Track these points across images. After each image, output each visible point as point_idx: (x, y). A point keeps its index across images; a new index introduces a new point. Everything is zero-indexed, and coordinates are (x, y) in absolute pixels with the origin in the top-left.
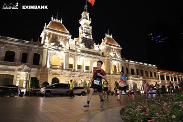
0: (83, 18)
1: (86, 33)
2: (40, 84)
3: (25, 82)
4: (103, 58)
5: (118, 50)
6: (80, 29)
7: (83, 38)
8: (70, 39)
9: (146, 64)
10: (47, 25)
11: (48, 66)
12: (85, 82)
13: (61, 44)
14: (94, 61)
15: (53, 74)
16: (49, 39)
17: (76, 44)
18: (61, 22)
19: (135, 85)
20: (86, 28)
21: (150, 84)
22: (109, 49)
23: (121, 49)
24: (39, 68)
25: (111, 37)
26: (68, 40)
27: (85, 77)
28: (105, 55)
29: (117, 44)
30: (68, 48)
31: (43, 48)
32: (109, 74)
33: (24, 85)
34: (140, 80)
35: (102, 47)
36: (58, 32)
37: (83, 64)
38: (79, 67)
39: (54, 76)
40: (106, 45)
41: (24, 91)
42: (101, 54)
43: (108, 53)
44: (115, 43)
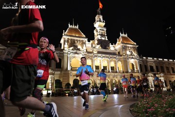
0: (97, 21)
1: (101, 35)
2: (64, 85)
3: (50, 84)
4: (120, 57)
5: (134, 48)
6: (95, 32)
7: (99, 40)
8: (87, 42)
9: (166, 60)
10: (65, 32)
11: (69, 68)
13: (78, 47)
14: (110, 61)
15: (74, 76)
16: (68, 44)
17: (92, 47)
18: (77, 27)
20: (101, 30)
22: (124, 48)
23: (137, 46)
24: (61, 71)
25: (126, 36)
26: (85, 43)
28: (121, 54)
29: (133, 42)
30: (85, 51)
31: (64, 53)
32: (127, 72)
33: (50, 87)
34: (161, 77)
35: (118, 46)
36: (76, 37)
37: (100, 64)
38: (97, 67)
39: (75, 78)
40: (122, 45)
41: (50, 92)
42: (117, 54)
43: (124, 52)
44: (130, 41)
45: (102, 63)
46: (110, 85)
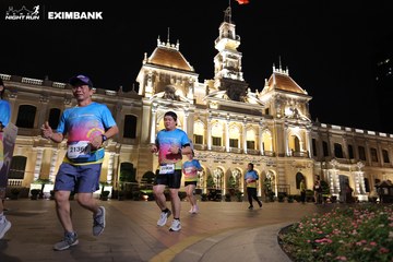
0: (223, 37)
1: (228, 68)
2: (139, 176)
3: (110, 172)
4: (269, 121)
5: (301, 101)
6: (216, 60)
7: (223, 80)
8: (197, 83)
9: (373, 133)
10: (148, 56)
12: (229, 172)
13: (177, 94)
14: (247, 129)
16: (153, 85)
17: (207, 93)
18: (176, 47)
19: (345, 182)
20: (229, 56)
21: (384, 178)
22: (280, 102)
23: (309, 99)
24: (135, 145)
25: (286, 73)
26: (192, 85)
27: (229, 162)
28: (272, 113)
29: (300, 90)
30: (192, 102)
31: (143, 104)
32: (283, 155)
33: (109, 178)
34: (357, 170)
35: (267, 96)
36: (175, 70)
37: (224, 135)
38: (216, 141)
40: (275, 93)
41: (109, 189)
42: (264, 113)
43: (279, 110)
44: (294, 87)
45: (227, 133)
46: (242, 181)
